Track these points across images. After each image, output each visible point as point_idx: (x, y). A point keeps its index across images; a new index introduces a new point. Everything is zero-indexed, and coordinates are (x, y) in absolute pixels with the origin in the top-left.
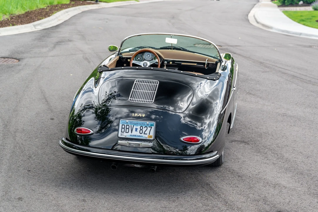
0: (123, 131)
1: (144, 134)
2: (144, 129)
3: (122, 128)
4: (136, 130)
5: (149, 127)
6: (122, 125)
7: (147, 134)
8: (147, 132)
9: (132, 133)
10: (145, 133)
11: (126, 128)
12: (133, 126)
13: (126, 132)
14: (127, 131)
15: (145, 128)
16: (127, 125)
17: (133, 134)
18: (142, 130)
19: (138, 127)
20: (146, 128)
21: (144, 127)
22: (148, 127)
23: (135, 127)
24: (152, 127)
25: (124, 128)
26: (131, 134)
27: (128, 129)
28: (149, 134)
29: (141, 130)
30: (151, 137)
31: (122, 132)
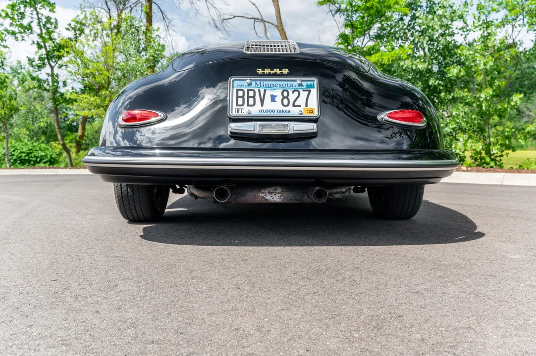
0: (240, 102)
1: (294, 105)
2: (292, 97)
3: (238, 97)
4: (273, 98)
5: (303, 90)
6: (238, 90)
7: (300, 106)
8: (301, 101)
9: (262, 105)
10: (296, 104)
11: (249, 97)
12: (265, 91)
13: (248, 105)
14: (251, 102)
15: (293, 92)
16: (248, 91)
17: (265, 108)
18: (287, 97)
19: (278, 93)
20: (296, 93)
21: (290, 92)
22: (301, 91)
23: (269, 93)
24: (310, 91)
25: (243, 97)
26: (261, 108)
27: (254, 97)
28: (306, 106)
29: (284, 97)
30: (312, 111)
31: (237, 105)
